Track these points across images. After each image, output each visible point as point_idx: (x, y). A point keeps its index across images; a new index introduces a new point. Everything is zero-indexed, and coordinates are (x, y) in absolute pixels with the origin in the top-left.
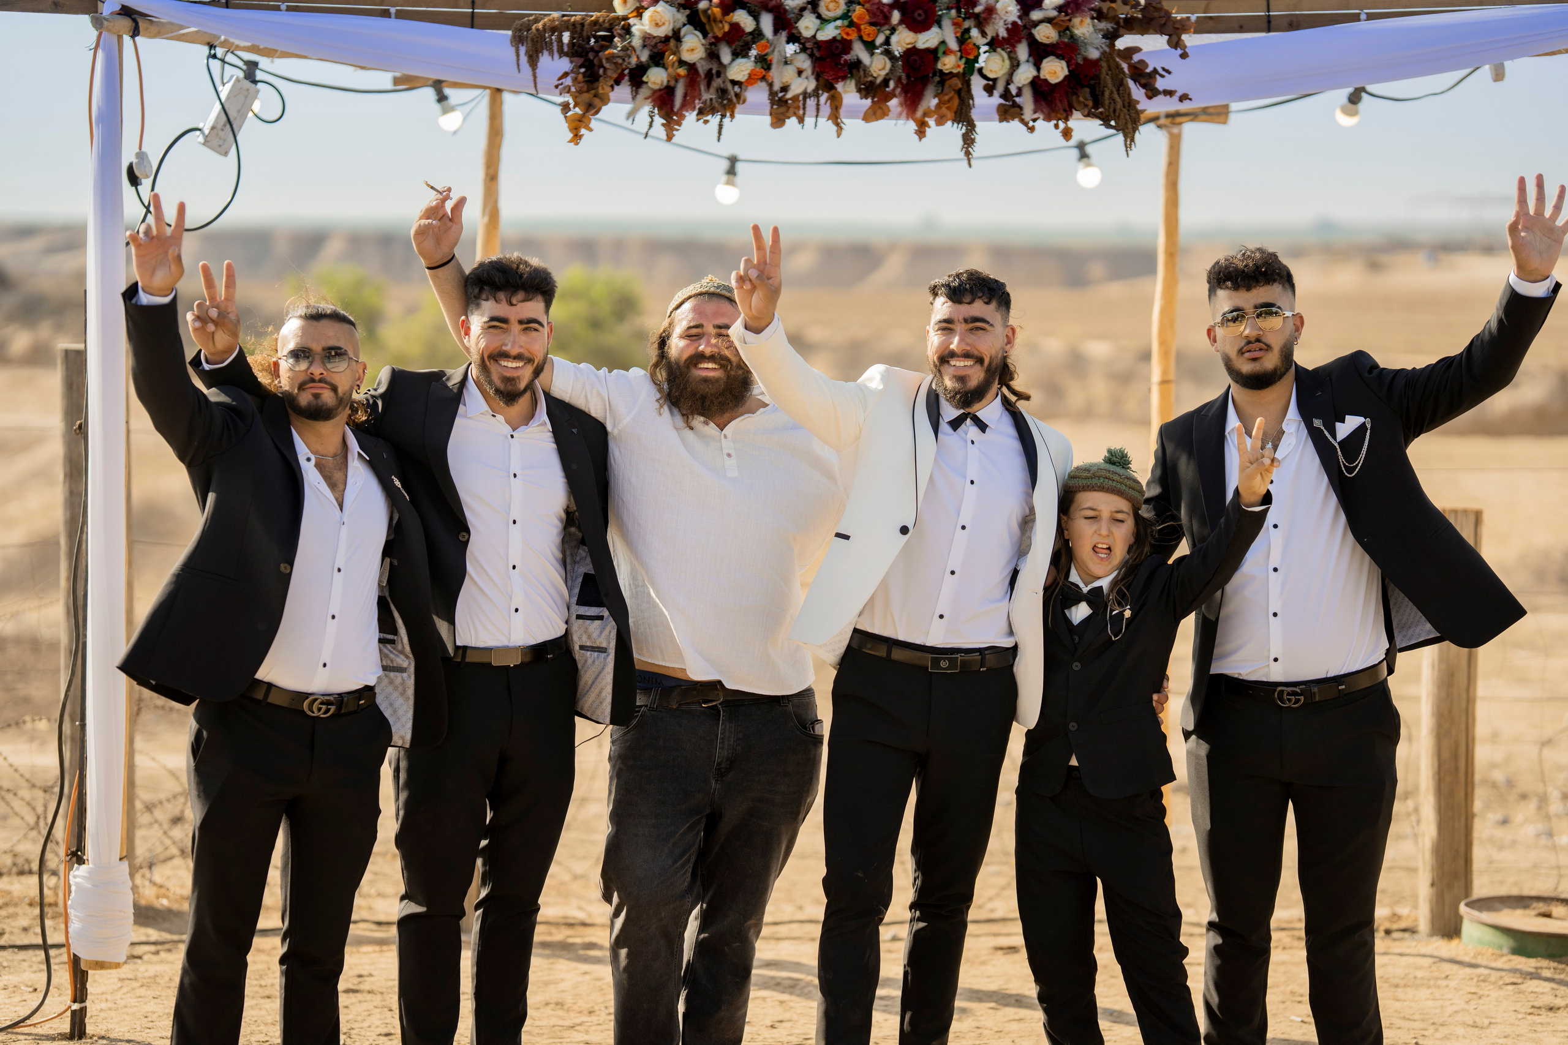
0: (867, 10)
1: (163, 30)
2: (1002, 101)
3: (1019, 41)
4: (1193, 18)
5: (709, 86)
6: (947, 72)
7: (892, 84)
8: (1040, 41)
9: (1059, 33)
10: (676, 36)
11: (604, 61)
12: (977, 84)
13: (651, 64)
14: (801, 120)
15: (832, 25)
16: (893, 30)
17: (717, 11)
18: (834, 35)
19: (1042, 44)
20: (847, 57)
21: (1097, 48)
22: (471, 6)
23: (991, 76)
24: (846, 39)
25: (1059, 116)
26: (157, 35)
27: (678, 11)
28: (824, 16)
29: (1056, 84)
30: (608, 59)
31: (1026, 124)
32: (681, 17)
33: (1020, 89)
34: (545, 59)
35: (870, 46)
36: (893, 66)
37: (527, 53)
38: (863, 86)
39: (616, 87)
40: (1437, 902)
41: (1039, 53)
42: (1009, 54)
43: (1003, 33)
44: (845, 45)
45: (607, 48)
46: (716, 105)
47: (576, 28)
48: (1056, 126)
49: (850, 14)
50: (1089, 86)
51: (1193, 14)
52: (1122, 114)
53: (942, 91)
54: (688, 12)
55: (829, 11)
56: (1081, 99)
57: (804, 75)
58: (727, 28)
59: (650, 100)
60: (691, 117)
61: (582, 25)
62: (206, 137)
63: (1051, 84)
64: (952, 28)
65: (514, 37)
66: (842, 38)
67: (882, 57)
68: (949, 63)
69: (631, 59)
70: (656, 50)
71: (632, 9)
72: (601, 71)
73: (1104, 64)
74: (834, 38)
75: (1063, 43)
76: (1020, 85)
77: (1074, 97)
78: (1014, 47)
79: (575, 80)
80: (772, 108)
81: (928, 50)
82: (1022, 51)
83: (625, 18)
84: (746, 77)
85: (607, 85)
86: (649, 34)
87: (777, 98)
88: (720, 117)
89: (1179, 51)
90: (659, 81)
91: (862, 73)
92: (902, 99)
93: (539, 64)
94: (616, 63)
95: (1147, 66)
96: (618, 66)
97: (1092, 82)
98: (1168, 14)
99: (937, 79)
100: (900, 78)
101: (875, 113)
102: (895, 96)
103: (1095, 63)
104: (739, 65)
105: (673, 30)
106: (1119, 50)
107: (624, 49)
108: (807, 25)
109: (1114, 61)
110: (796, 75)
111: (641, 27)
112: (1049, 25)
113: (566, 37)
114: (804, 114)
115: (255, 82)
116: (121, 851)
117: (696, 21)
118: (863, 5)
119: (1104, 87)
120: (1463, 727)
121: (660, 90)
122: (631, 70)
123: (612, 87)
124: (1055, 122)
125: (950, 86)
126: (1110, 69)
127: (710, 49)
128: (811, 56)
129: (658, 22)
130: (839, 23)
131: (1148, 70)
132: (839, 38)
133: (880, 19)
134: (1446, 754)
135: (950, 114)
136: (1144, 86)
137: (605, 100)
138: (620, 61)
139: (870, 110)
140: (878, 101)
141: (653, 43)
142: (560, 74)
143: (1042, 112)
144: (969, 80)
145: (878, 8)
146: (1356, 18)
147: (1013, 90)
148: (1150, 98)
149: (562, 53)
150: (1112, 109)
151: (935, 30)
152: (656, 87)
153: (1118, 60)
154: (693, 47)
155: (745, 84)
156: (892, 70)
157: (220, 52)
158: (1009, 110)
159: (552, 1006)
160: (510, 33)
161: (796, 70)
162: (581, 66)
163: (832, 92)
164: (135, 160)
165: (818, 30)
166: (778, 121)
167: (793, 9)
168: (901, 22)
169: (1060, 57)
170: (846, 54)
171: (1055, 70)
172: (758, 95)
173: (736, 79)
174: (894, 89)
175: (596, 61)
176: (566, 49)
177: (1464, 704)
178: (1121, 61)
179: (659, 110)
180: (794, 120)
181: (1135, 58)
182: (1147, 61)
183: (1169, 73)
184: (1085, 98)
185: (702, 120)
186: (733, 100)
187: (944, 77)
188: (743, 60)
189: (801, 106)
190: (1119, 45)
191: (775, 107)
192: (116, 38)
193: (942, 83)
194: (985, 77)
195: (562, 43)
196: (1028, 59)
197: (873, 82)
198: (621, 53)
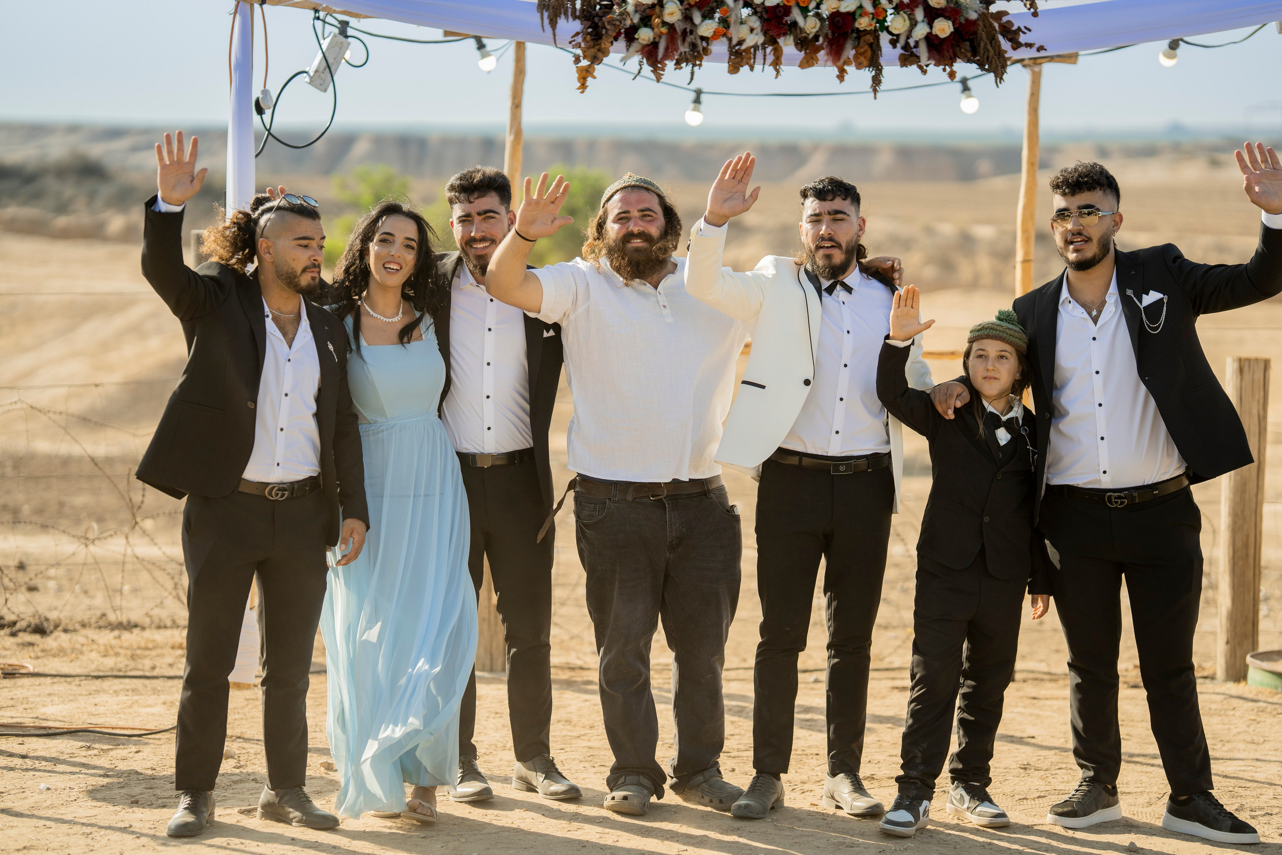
2: (903, 52)
3: (917, 6)
5: (684, 40)
6: (862, 29)
7: (821, 39)
8: (933, 6)
10: (660, 3)
11: (606, 24)
12: (884, 38)
13: (642, 25)
14: (752, 68)
18: (777, 2)
19: (934, 8)
20: (787, 19)
21: (976, 11)
23: (895, 32)
24: (786, 5)
25: (946, 62)
26: (278, 3)
29: (944, 39)
30: (608, 22)
31: (920, 67)
33: (917, 43)
34: (562, 22)
35: (804, 11)
36: (821, 25)
37: (549, 17)
38: (799, 41)
39: (615, 43)
40: (1231, 656)
41: (932, 15)
42: (909, 15)
44: (786, 10)
45: (608, 13)
46: (689, 57)
48: (944, 70)
50: (969, 40)
52: (994, 60)
53: (858, 44)
56: (963, 50)
57: (755, 32)
59: (640, 52)
60: (670, 64)
62: (311, 78)
63: (940, 38)
65: (539, 5)
66: (784, 4)
67: (814, 18)
68: (863, 23)
69: (626, 22)
70: (644, 14)
72: (604, 32)
73: (980, 23)
74: (778, 4)
75: (950, 7)
76: (917, 40)
77: (958, 49)
78: (913, 10)
79: (584, 38)
80: (730, 58)
81: (848, 13)
82: (919, 14)
84: (712, 34)
85: (608, 41)
86: (640, 2)
87: (734, 50)
88: (692, 65)
90: (647, 38)
91: (798, 31)
92: (828, 50)
93: (558, 26)
94: (614, 25)
95: (1013, 25)
96: (616, 27)
97: (971, 37)
99: (855, 35)
100: (827, 35)
101: (808, 62)
102: (823, 49)
103: (974, 23)
104: (706, 24)
106: (992, 13)
107: (621, 14)
109: (988, 21)
110: (749, 32)
113: (578, 4)
114: (754, 62)
115: (347, 37)
119: (980, 41)
120: (1253, 524)
121: (647, 45)
122: (626, 29)
123: (612, 43)
124: (943, 66)
125: (864, 41)
126: (985, 27)
127: (685, 13)
128: (761, 18)
131: (1014, 28)
132: (781, 4)
134: (1239, 544)
135: (865, 63)
136: (1010, 40)
137: (606, 53)
138: (618, 23)
139: (805, 60)
140: (810, 53)
141: (642, 9)
142: (574, 33)
143: (934, 59)
144: (879, 36)
147: (912, 42)
148: (1014, 49)
149: (575, 17)
150: (985, 57)
152: (645, 43)
153: (991, 20)
154: (673, 11)
155: (711, 39)
156: (821, 29)
157: (322, 14)
158: (908, 58)
159: (563, 723)
161: (749, 28)
162: (589, 28)
163: (776, 45)
164: (261, 96)
166: (734, 69)
169: (947, 18)
170: (787, 17)
171: (944, 28)
172: (720, 48)
173: (705, 36)
174: (822, 43)
175: (600, 24)
176: (578, 14)
177: (1253, 506)
178: (993, 22)
179: (647, 60)
180: (747, 68)
181: (1005, 19)
182: (1013, 22)
183: (1030, 30)
184: (966, 50)
185: (679, 67)
186: (701, 52)
187: (860, 34)
188: (710, 21)
189: (752, 56)
190: (993, 9)
191: (732, 57)
192: (248, 6)
193: (858, 38)
194: (890, 34)
195: (575, 9)
196: (923, 20)
197: (807, 38)
198: (619, 17)
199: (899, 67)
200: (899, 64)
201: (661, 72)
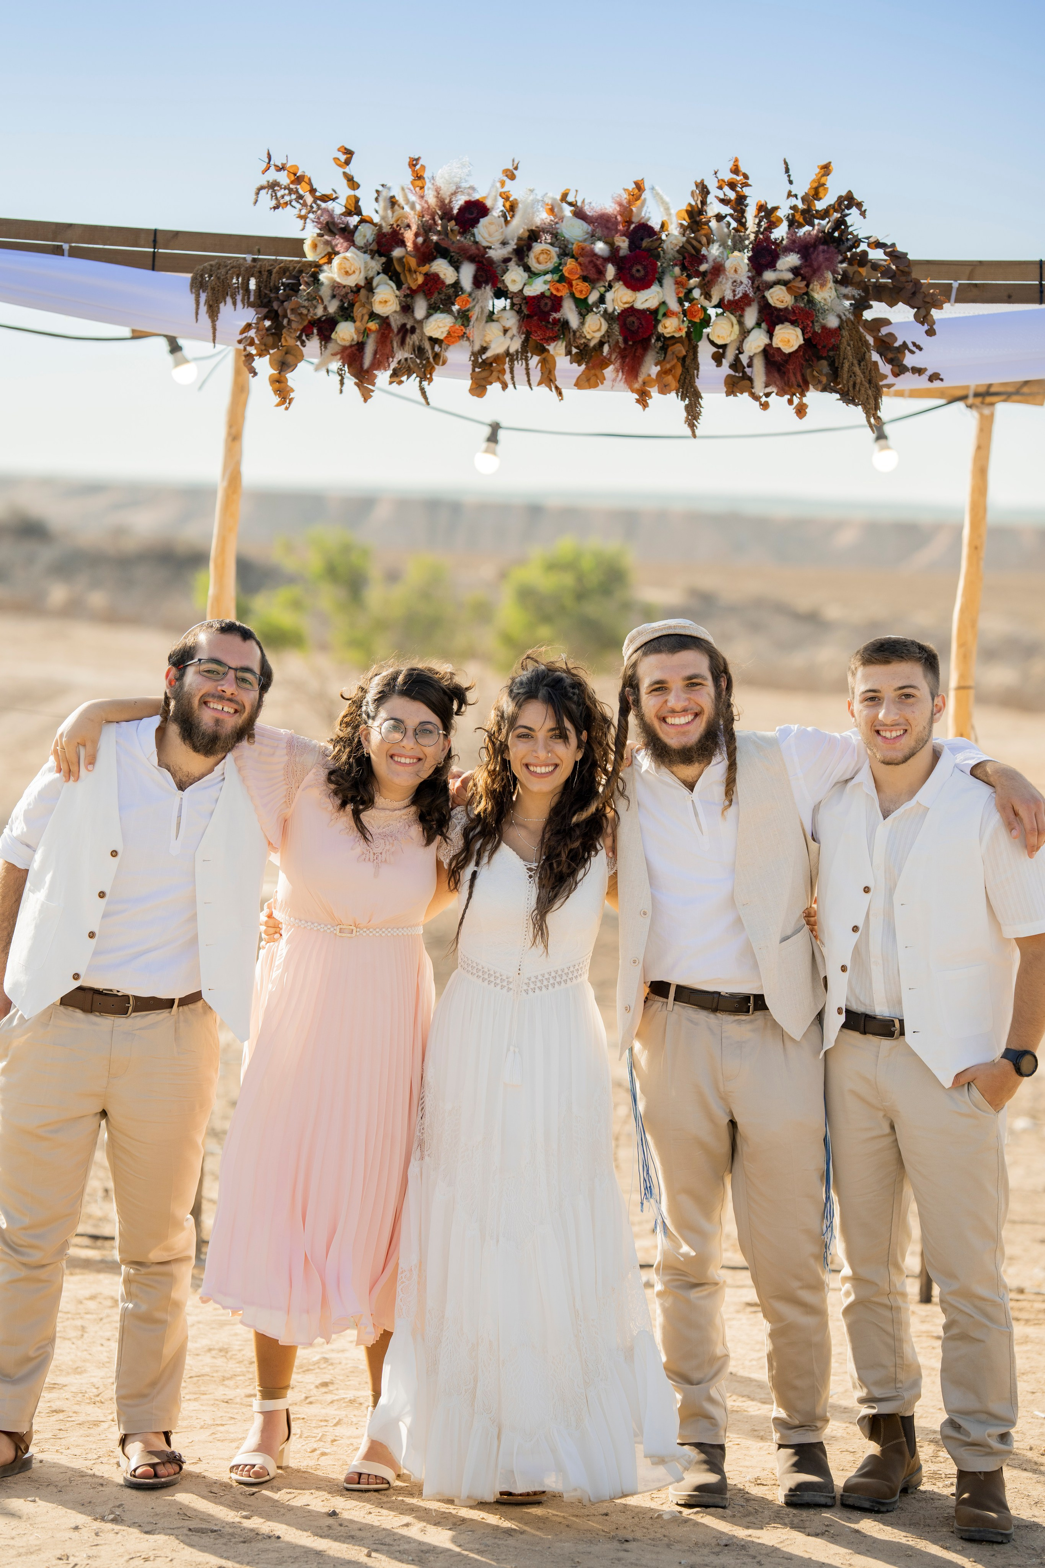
0: (580, 264)
2: (731, 372)
3: (749, 305)
4: (955, 285)
5: (403, 343)
6: (668, 336)
7: (606, 348)
8: (773, 305)
9: (795, 297)
10: (369, 286)
11: (289, 312)
12: (705, 352)
13: (341, 318)
14: (503, 386)
15: (541, 280)
16: (610, 287)
17: (413, 262)
18: (542, 291)
19: (775, 308)
20: (556, 315)
21: (839, 316)
22: (152, 244)
23: (719, 342)
24: (555, 296)
25: (793, 390)
27: (372, 258)
28: (533, 269)
29: (790, 354)
30: (292, 310)
31: (756, 398)
32: (376, 265)
33: (751, 358)
34: (226, 309)
35: (583, 307)
36: (609, 327)
37: (207, 300)
38: (574, 351)
39: (305, 341)
41: (772, 318)
42: (738, 318)
43: (730, 296)
44: (556, 303)
45: (293, 297)
46: (413, 366)
47: (264, 273)
48: (790, 402)
49: (561, 268)
50: (827, 358)
51: (956, 280)
52: (863, 390)
53: (664, 358)
54: (383, 259)
55: (539, 263)
56: (815, 372)
57: (509, 334)
58: (423, 280)
59: (339, 357)
60: (383, 376)
61: (270, 272)
63: (784, 354)
64: (673, 287)
65: (194, 279)
66: (552, 294)
67: (596, 317)
68: (670, 327)
69: (316, 310)
70: (345, 301)
71: (323, 255)
72: (287, 322)
73: (845, 333)
74: (543, 294)
75: (800, 308)
76: (752, 355)
77: (808, 371)
78: (743, 310)
79: (258, 330)
80: (474, 370)
81: (647, 311)
82: (751, 316)
83: (315, 264)
84: (445, 335)
85: (291, 337)
86: (338, 283)
87: (480, 360)
88: (418, 379)
89: (929, 326)
90: (347, 337)
91: (573, 335)
92: (619, 365)
93: (221, 316)
94: (301, 314)
95: (896, 339)
96: (304, 317)
97: (831, 353)
99: (660, 344)
100: (618, 342)
101: (588, 381)
102: (611, 363)
103: (837, 332)
104: (436, 321)
105: (366, 278)
106: (866, 320)
107: (312, 298)
108: (514, 278)
109: (858, 331)
110: (501, 334)
111: (330, 275)
112: (784, 288)
113: (252, 284)
114: (510, 379)
117: (391, 269)
118: (577, 259)
119: (844, 359)
121: (351, 346)
122: (319, 323)
123: (301, 342)
124: (789, 397)
125: (673, 353)
126: (851, 340)
127: (405, 302)
128: (519, 312)
129: (348, 270)
130: (548, 277)
131: (896, 345)
132: (548, 294)
133: (593, 275)
135: (674, 384)
136: (890, 361)
139: (583, 376)
140: (592, 368)
141: (342, 293)
143: (777, 386)
144: (697, 346)
145: (591, 262)
147: (744, 360)
148: (896, 375)
149: (247, 302)
150: (851, 383)
151: (655, 288)
152: (346, 344)
153: (861, 329)
154: (386, 299)
155: (445, 342)
156: (608, 334)
158: (738, 382)
160: (189, 276)
161: (502, 329)
162: (266, 317)
163: (544, 355)
165: (525, 285)
166: (479, 387)
167: (499, 259)
168: (617, 278)
169: (793, 323)
170: (556, 312)
171: (789, 338)
172: (459, 356)
173: (434, 336)
174: (610, 353)
175: (281, 312)
176: (251, 298)
178: (865, 333)
179: (348, 368)
180: (497, 386)
181: (884, 331)
182: (897, 335)
183: (920, 349)
184: (820, 372)
185: (397, 379)
186: (431, 360)
187: (667, 342)
188: (442, 316)
189: (508, 370)
190: (868, 315)
191: (477, 370)
193: (664, 349)
194: (712, 343)
195: (247, 290)
196: (758, 325)
197: (586, 345)
198: (306, 303)
199: (725, 394)
200: (725, 389)
201: (370, 387)
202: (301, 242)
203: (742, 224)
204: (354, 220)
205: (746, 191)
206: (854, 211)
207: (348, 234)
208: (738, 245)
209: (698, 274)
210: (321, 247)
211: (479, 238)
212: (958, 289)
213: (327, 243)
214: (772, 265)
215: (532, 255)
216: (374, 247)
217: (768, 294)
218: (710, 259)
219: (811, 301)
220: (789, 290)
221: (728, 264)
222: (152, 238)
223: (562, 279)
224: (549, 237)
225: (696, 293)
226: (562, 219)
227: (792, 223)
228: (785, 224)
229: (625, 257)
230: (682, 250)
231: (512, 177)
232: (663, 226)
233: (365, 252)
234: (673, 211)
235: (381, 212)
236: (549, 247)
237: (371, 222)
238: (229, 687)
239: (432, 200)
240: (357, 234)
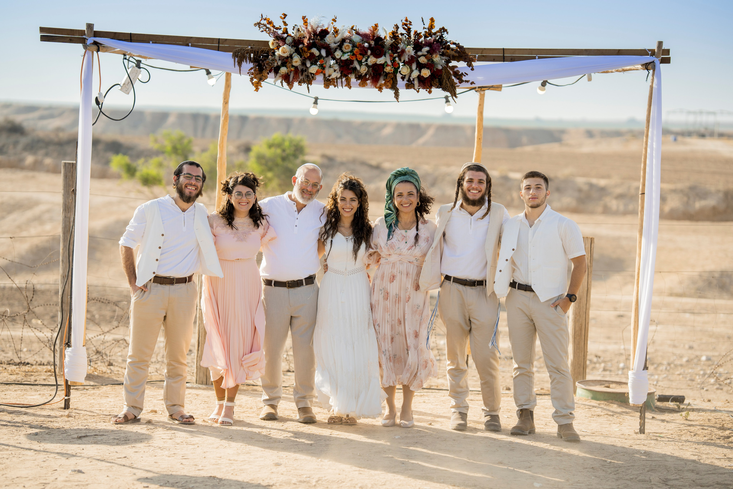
0: (359, 50)
1: (107, 49)
2: (407, 83)
3: (413, 62)
4: (477, 56)
5: (302, 75)
6: (387, 72)
7: (368, 76)
8: (421, 62)
9: (428, 60)
10: (291, 56)
12: (399, 76)
13: (282, 66)
14: (335, 87)
15: (347, 55)
16: (368, 57)
17: (306, 49)
19: (421, 64)
20: (352, 66)
21: (442, 66)
22: (218, 43)
23: (404, 74)
24: (351, 60)
25: (427, 87)
26: (106, 51)
27: (292, 48)
28: (344, 51)
29: (426, 78)
30: (266, 64)
31: (416, 90)
32: (293, 50)
34: (244, 64)
35: (360, 63)
36: (368, 69)
37: (238, 61)
38: (357, 76)
39: (270, 73)
41: (420, 67)
42: (410, 67)
43: (407, 60)
44: (352, 62)
45: (267, 60)
46: (305, 81)
47: (256, 52)
49: (353, 51)
50: (438, 78)
51: (477, 54)
52: (450, 88)
53: (386, 78)
54: (295, 48)
55: (346, 49)
56: (435, 82)
57: (336, 71)
58: (309, 55)
59: (281, 78)
61: (258, 52)
62: (122, 87)
63: (424, 78)
64: (389, 57)
65: (233, 54)
67: (364, 66)
68: (388, 69)
69: (275, 64)
70: (284, 61)
71: (276, 47)
72: (264, 68)
73: (443, 71)
74: (347, 59)
75: (429, 63)
76: (414, 78)
77: (432, 82)
78: (411, 64)
79: (255, 70)
80: (324, 82)
81: (381, 64)
82: (414, 66)
83: (273, 49)
84: (316, 72)
86: (281, 56)
87: (326, 79)
88: (307, 84)
89: (471, 68)
90: (284, 72)
91: (357, 72)
92: (371, 81)
93: (242, 65)
94: (269, 65)
95: (460, 72)
98: (467, 55)
99: (385, 74)
100: (371, 74)
102: (369, 80)
103: (441, 70)
104: (313, 68)
105: (290, 54)
106: (450, 66)
107: (273, 60)
108: (338, 54)
109: (447, 70)
111: (279, 53)
112: (424, 57)
113: (252, 55)
114: (337, 84)
115: (139, 68)
116: (84, 343)
117: (298, 51)
118: (358, 48)
119: (444, 79)
121: (285, 75)
122: (274, 68)
123: (268, 73)
124: (426, 89)
125: (389, 77)
126: (446, 72)
127: (303, 62)
128: (339, 65)
129: (284, 51)
130: (349, 54)
131: (460, 74)
132: (349, 59)
133: (364, 53)
135: (390, 86)
136: (458, 79)
137: (266, 77)
138: (271, 64)
139: (360, 84)
140: (363, 81)
141: (283, 59)
142: (250, 69)
143: (422, 86)
144: (396, 75)
145: (363, 49)
146: (534, 58)
147: (411, 79)
148: (460, 83)
149: (251, 61)
150: (445, 86)
151: (383, 57)
154: (297, 60)
155: (315, 74)
156: (368, 71)
157: (127, 57)
158: (410, 85)
161: (334, 70)
162: (257, 66)
163: (347, 78)
164: (98, 95)
165: (342, 56)
166: (327, 87)
167: (333, 48)
168: (371, 54)
169: (428, 68)
171: (426, 73)
172: (320, 78)
173: (312, 73)
174: (369, 77)
175: (262, 64)
178: (450, 70)
179: (285, 81)
180: (333, 86)
181: (456, 70)
183: (467, 75)
184: (437, 83)
185: (300, 85)
186: (311, 79)
187: (387, 74)
188: (315, 66)
189: (335, 82)
191: (326, 82)
192: (91, 52)
193: (386, 76)
194: (401, 74)
195: (250, 57)
196: (416, 69)
197: (361, 75)
198: (271, 62)
199: (406, 89)
201: (292, 86)
202: (268, 42)
203: (410, 37)
204: (285, 35)
205: (411, 27)
206: (445, 33)
207: (284, 40)
208: (409, 44)
209: (397, 52)
210: (275, 44)
211: (326, 41)
212: (478, 57)
213: (277, 43)
214: (420, 50)
215: (343, 47)
216: (293, 44)
217: (419, 59)
218: (400, 48)
219: (433, 61)
220: (426, 58)
221: (406, 50)
222: (218, 41)
223: (354, 54)
224: (348, 41)
225: (397, 59)
226: (353, 35)
227: (426, 37)
228: (423, 37)
229: (373, 47)
230: (392, 45)
231: (335, 21)
232: (385, 37)
233: (289, 46)
234: (388, 33)
235: (295, 33)
236: (349, 44)
237: (291, 36)
238: (193, 182)
239: (309, 28)
240: (286, 40)
